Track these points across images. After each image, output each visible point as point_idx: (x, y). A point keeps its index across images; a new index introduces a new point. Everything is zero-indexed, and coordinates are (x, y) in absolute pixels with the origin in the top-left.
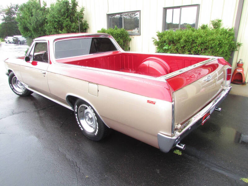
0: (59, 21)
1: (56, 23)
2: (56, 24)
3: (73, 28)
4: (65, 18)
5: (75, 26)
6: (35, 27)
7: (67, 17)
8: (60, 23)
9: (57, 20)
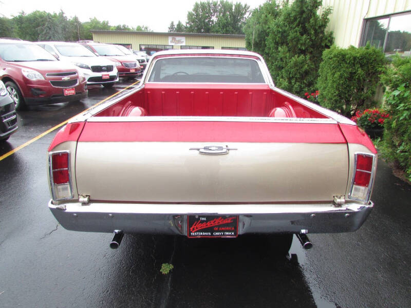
0: (285, 32)
1: (279, 35)
2: (279, 37)
3: (301, 44)
4: (294, 26)
5: (305, 41)
6: (257, 40)
7: (298, 25)
8: (285, 34)
9: (281, 30)
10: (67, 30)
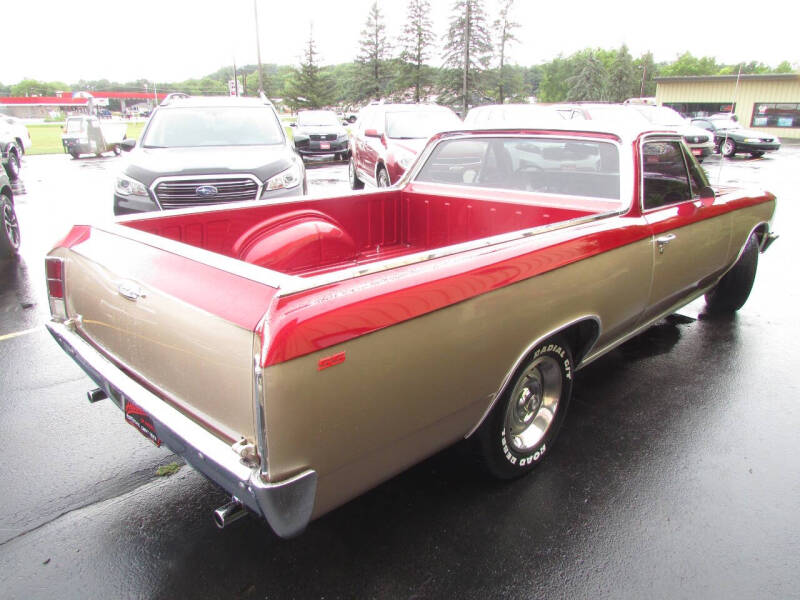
10: (624, 79)
